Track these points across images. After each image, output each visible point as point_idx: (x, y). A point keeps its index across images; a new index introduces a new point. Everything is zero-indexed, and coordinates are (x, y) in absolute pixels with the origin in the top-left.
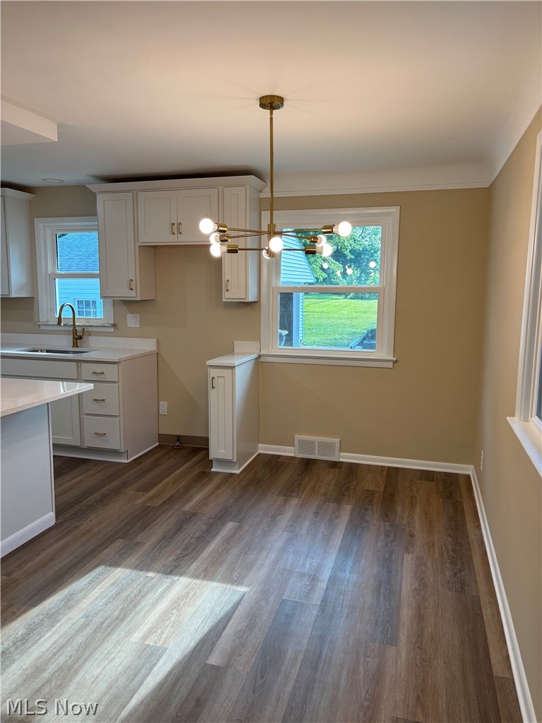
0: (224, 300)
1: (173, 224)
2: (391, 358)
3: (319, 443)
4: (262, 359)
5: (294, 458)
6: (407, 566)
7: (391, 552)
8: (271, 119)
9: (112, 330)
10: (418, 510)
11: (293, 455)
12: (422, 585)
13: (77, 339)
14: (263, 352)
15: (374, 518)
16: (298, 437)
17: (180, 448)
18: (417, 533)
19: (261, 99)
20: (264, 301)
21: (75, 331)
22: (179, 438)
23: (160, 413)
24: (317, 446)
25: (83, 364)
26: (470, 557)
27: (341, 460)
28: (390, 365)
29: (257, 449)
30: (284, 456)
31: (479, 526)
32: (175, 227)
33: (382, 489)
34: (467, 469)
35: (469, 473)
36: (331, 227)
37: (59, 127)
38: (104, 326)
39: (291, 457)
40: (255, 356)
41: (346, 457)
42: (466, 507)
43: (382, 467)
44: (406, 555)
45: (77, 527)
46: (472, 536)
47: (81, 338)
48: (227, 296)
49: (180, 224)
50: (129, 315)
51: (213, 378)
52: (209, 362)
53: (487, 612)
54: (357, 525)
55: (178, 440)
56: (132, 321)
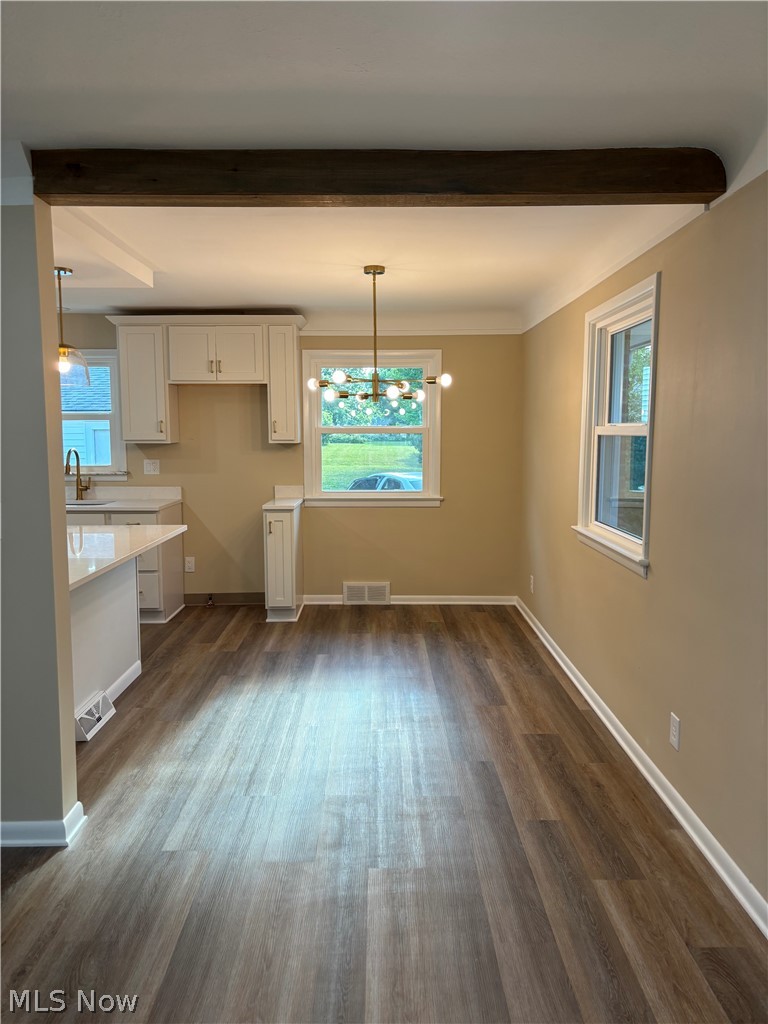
0: (270, 442)
1: (212, 362)
2: (438, 497)
3: (370, 588)
4: (307, 504)
5: (343, 606)
6: (491, 665)
7: (474, 660)
8: (374, 284)
9: (125, 478)
10: (482, 632)
11: (341, 603)
12: (509, 675)
13: (82, 490)
14: (307, 497)
15: (447, 640)
16: (346, 583)
17: (213, 607)
18: (489, 645)
19: (366, 268)
20: (306, 443)
21: (79, 482)
22: (210, 597)
23: (186, 570)
24: (366, 590)
25: (113, 516)
26: (539, 656)
27: (392, 603)
28: (438, 504)
29: (302, 600)
30: (333, 605)
31: (537, 637)
32: (214, 364)
33: (442, 621)
34: (513, 600)
35: (515, 603)
36: (435, 378)
37: (154, 273)
38: (116, 474)
39: (340, 605)
40: (300, 501)
41: (397, 600)
42: (522, 627)
43: (433, 605)
44: (488, 660)
45: (169, 673)
46: (535, 644)
47: (87, 488)
48: (274, 438)
49: (220, 362)
50: (146, 461)
51: (270, 523)
52: (265, 507)
53: (563, 683)
54: (436, 647)
55: (210, 599)
56: (150, 467)
